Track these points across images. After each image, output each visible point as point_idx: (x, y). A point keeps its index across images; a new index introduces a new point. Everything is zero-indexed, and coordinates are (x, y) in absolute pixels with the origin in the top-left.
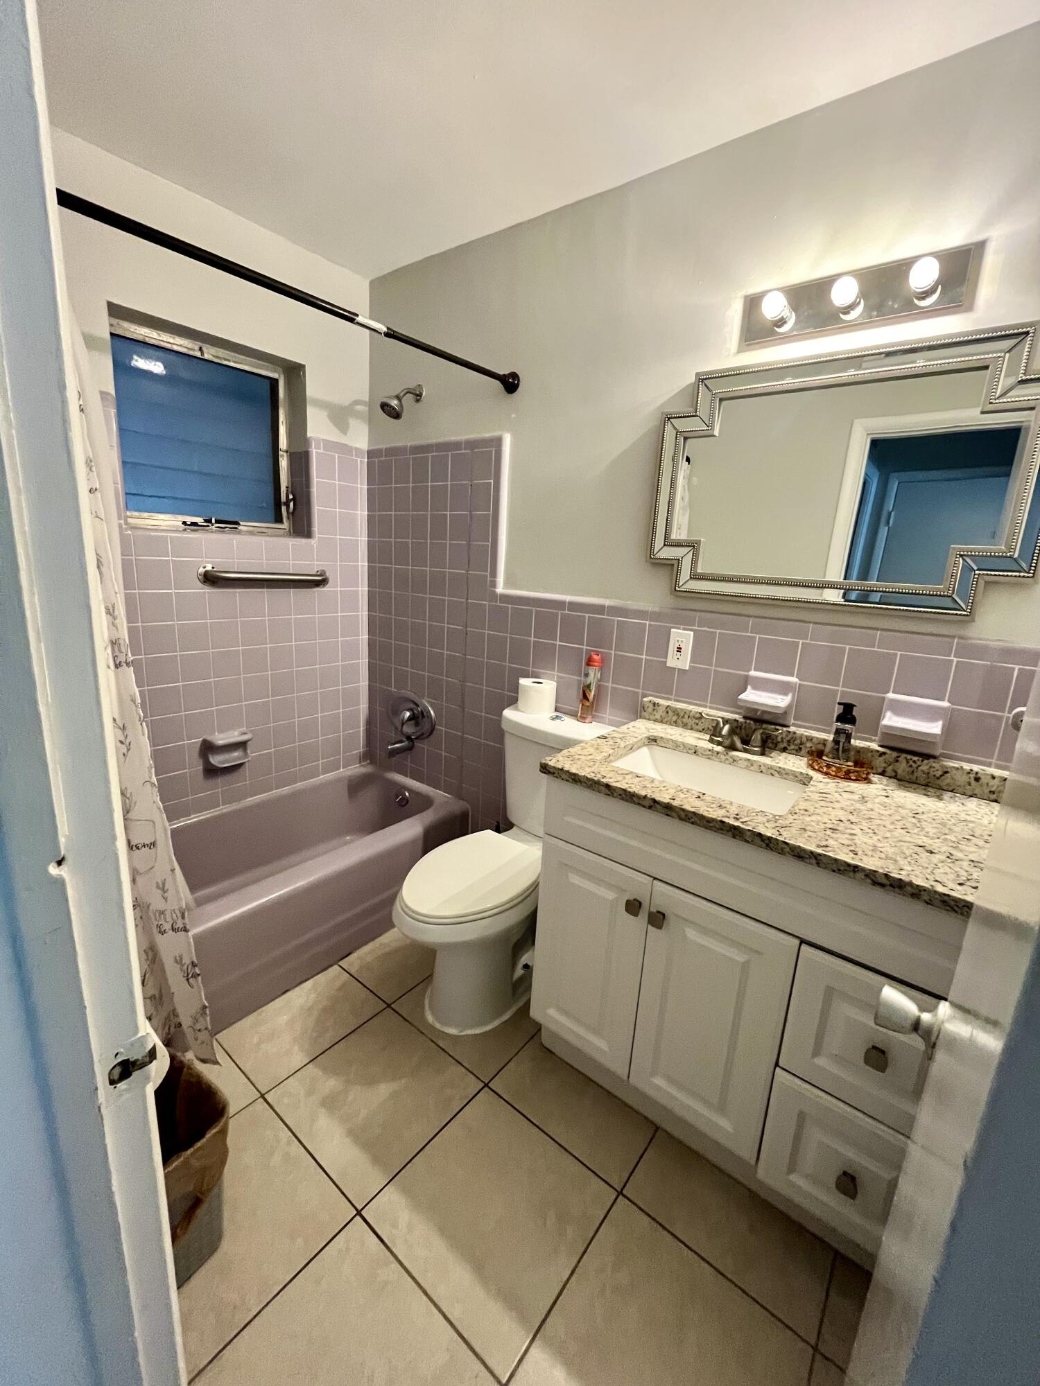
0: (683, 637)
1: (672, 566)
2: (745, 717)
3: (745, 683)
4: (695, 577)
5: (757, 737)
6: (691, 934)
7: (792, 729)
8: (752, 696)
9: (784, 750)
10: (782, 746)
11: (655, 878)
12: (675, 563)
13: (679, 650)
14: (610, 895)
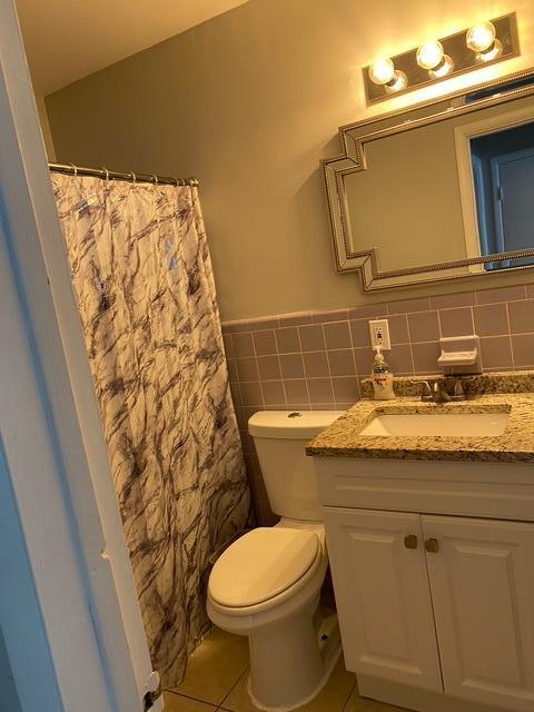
0: (380, 325)
1: (356, 273)
2: (446, 376)
3: (439, 348)
4: (377, 277)
5: (459, 388)
6: (461, 549)
7: (484, 375)
8: (446, 357)
9: (483, 392)
10: (480, 390)
11: (421, 514)
12: (359, 270)
13: (380, 336)
14: (389, 540)
